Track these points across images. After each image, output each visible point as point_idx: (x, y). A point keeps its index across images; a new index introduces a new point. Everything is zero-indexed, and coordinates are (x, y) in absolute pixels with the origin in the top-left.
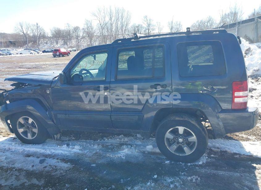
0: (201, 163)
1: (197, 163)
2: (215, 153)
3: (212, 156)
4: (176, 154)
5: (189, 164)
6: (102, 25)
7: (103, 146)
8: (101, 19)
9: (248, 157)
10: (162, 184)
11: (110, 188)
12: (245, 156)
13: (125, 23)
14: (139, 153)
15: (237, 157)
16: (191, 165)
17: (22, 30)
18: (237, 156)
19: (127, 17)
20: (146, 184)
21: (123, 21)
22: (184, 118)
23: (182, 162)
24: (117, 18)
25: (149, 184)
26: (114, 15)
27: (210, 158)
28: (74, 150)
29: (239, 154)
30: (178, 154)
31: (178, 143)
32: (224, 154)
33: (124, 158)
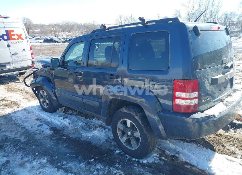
0: (145, 161)
1: (141, 161)
2: (167, 156)
3: (163, 158)
4: (126, 146)
5: (134, 159)
6: (190, 14)
7: (86, 124)
8: (189, 8)
9: (200, 171)
10: (90, 168)
11: (53, 158)
12: (197, 169)
13: (216, 11)
14: (105, 137)
15: (187, 168)
16: (135, 161)
17: (120, 21)
18: (189, 167)
19: (218, 5)
20: (80, 164)
21: (213, 9)
22: (131, 112)
23: (129, 156)
24: (207, 6)
25: (82, 164)
26: (204, 3)
27: (161, 160)
28: (65, 123)
29: (191, 165)
30: (127, 147)
31: (128, 135)
32: (175, 160)
33: (90, 138)
